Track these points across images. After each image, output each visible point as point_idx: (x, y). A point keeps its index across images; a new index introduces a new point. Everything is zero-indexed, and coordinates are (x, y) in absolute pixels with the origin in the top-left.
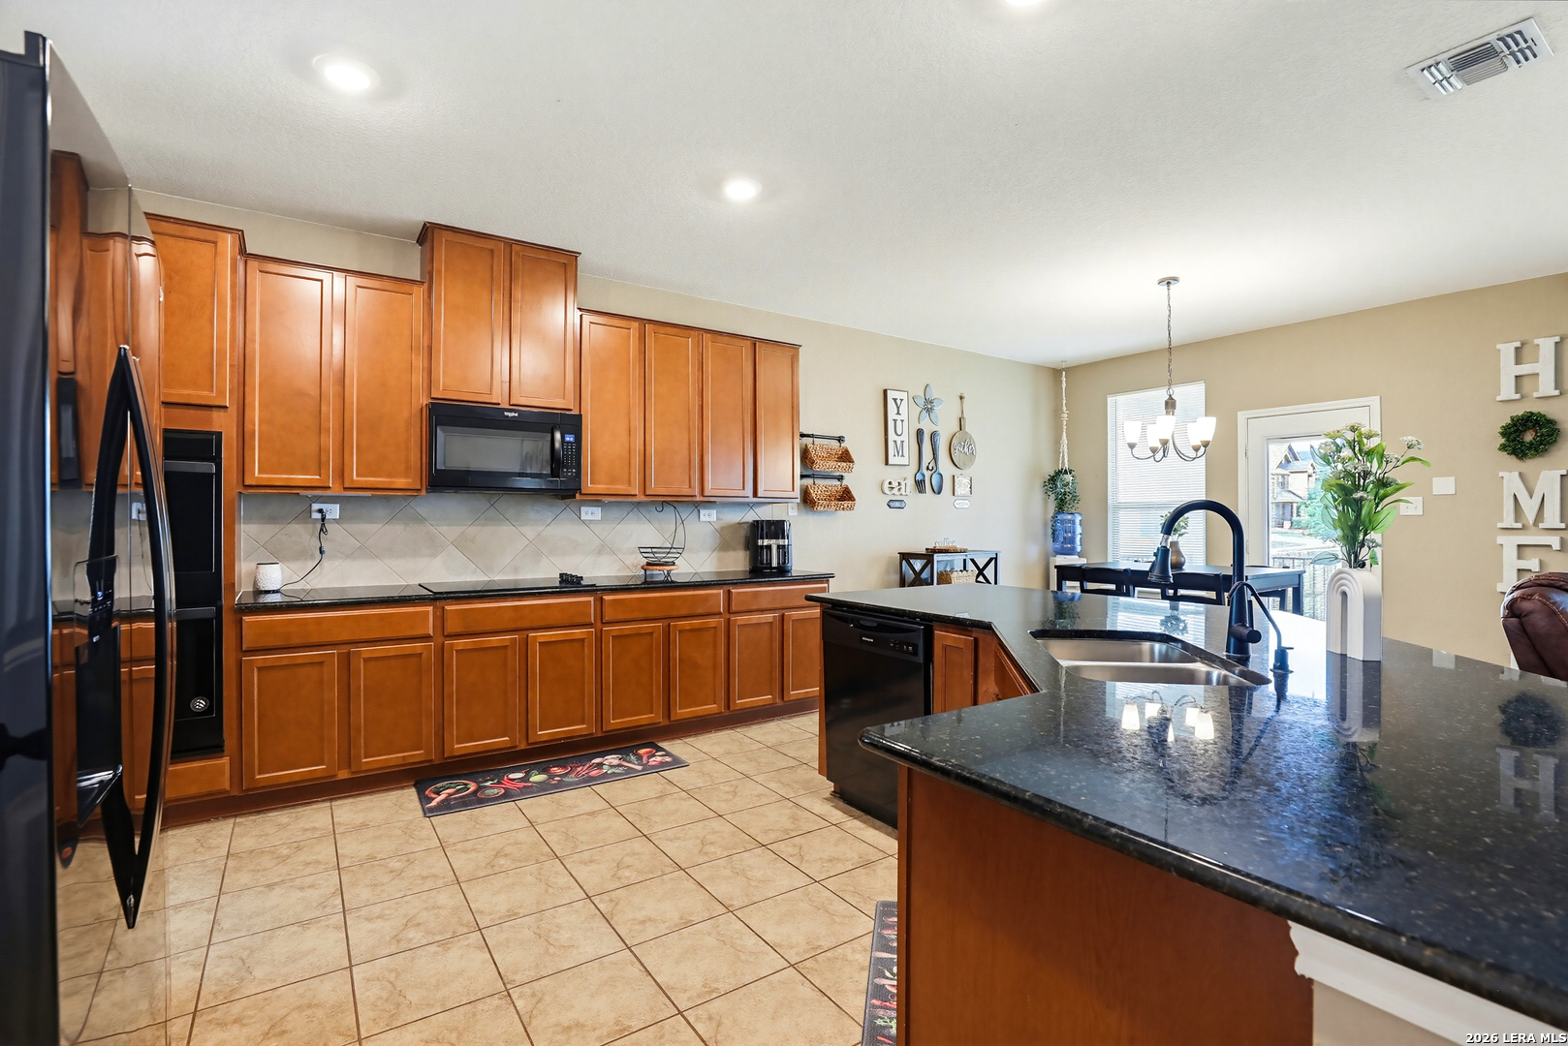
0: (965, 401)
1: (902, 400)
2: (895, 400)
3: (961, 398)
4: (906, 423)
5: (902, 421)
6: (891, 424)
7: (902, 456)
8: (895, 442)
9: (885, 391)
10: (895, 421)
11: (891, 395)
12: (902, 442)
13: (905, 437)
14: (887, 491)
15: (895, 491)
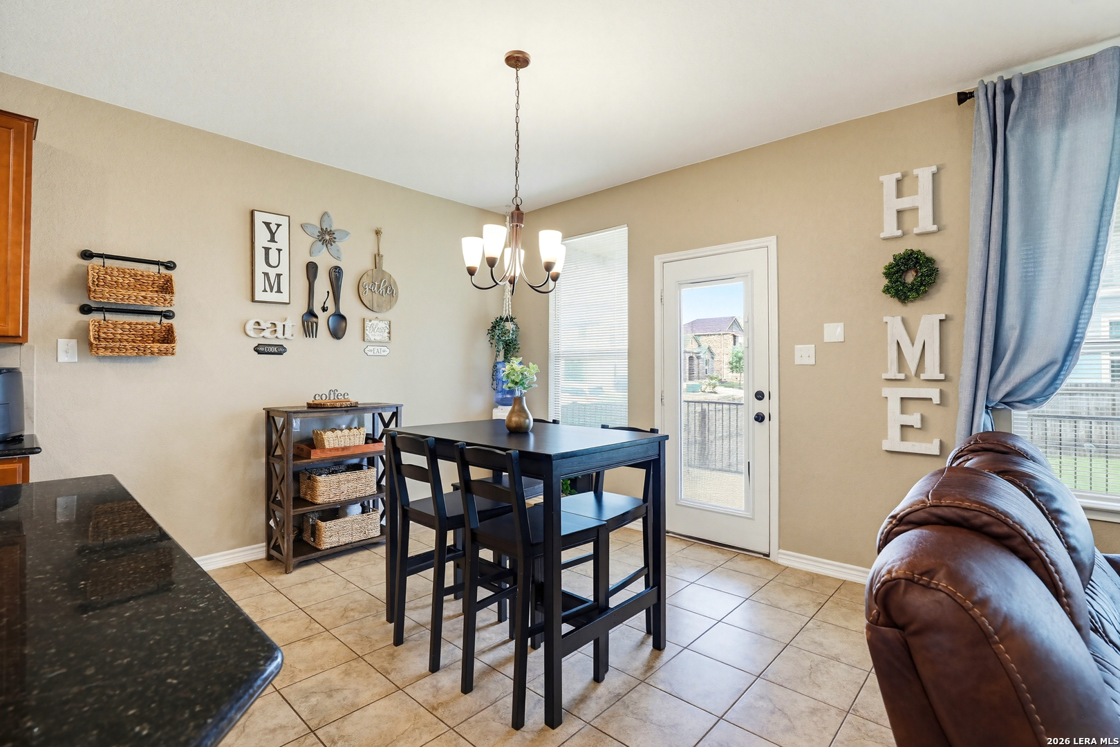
0: (383, 237)
1: (279, 226)
2: (267, 225)
3: (378, 233)
4: (284, 254)
5: (279, 250)
6: (259, 254)
7: (279, 291)
8: (266, 274)
9: (252, 213)
10: (267, 250)
11: (260, 218)
12: (279, 276)
13: (283, 269)
14: (251, 333)
15: (267, 333)
